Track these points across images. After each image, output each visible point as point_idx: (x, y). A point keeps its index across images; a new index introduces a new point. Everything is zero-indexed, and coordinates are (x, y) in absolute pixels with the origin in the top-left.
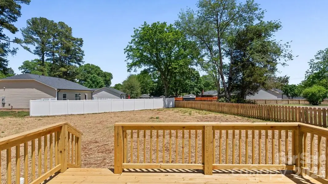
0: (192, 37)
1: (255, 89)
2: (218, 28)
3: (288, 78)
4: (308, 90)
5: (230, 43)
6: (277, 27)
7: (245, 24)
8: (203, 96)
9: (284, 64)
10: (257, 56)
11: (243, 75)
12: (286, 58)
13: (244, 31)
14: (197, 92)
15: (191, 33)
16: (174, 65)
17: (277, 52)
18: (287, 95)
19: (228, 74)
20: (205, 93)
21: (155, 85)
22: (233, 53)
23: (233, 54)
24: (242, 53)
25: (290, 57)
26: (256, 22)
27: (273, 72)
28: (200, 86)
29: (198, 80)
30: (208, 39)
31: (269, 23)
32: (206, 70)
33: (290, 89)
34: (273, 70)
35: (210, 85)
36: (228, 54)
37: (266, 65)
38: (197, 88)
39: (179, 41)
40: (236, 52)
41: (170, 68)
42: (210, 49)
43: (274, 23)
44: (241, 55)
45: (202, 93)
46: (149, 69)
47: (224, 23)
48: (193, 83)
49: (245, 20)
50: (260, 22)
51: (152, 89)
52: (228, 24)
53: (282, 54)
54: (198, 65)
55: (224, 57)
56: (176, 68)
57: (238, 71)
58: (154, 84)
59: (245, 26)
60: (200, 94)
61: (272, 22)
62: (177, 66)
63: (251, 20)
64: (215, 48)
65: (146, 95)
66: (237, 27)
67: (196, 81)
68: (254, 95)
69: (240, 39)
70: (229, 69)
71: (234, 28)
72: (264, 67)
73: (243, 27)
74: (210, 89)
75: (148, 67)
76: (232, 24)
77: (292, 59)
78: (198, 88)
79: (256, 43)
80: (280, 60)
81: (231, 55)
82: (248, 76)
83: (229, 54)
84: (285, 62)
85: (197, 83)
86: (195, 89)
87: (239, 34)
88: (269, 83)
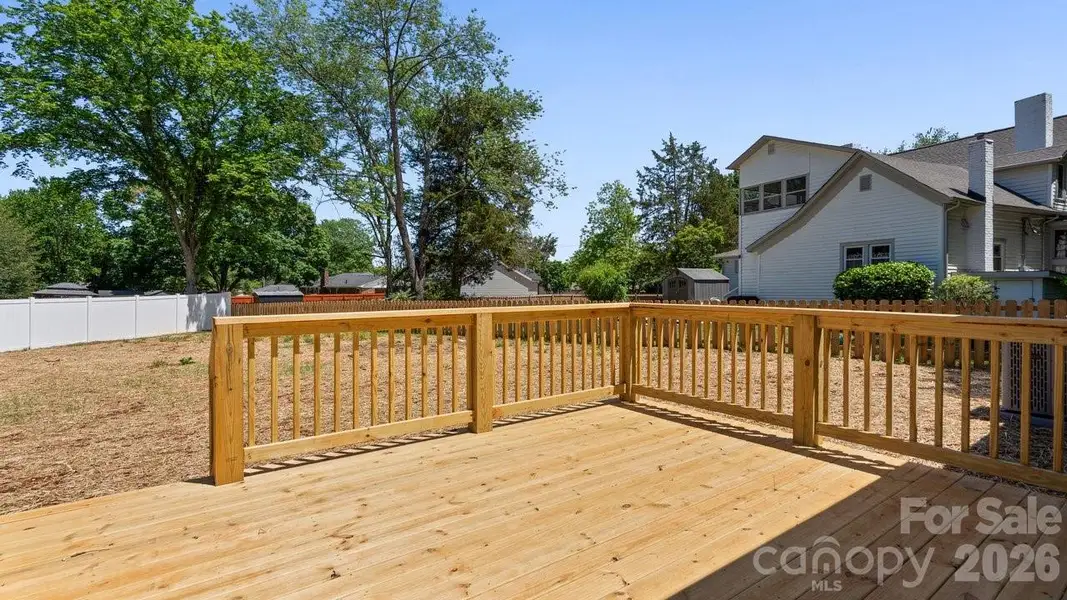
0: (299, 80)
1: (485, 267)
2: (390, 72)
3: (554, 241)
4: (589, 272)
5: (423, 126)
6: (534, 109)
7: (463, 80)
8: (324, 291)
9: (551, 203)
10: (493, 177)
11: (458, 224)
12: (554, 191)
13: (460, 101)
14: (308, 277)
15: (298, 67)
16: (229, 168)
17: (534, 172)
18: (545, 286)
19: (417, 219)
20: (333, 282)
21: (120, 247)
22: (432, 157)
23: (431, 160)
24: (454, 162)
25: (562, 188)
26: (490, 83)
27: (525, 226)
28: (316, 255)
29: (309, 233)
30: (357, 98)
31: (519, 94)
32: (350, 201)
33: (551, 271)
34: (525, 218)
35: (348, 255)
36: (417, 157)
37: (510, 204)
38: (304, 261)
39: (246, 86)
40: (438, 157)
41: (212, 177)
42: (363, 134)
43: (527, 98)
44: (451, 167)
45: (323, 282)
46: (102, 174)
47: (408, 61)
48: (291, 244)
49: (463, 69)
50: (498, 84)
51: (104, 262)
52: (418, 70)
53: (546, 179)
54: (321, 181)
55: (406, 167)
56: (238, 183)
57: (443, 213)
58: (115, 243)
59: (465, 87)
60: (317, 284)
61: (524, 94)
62: (245, 177)
63: (478, 75)
64: (378, 134)
65: (71, 285)
66: (442, 86)
67: (302, 236)
68: (482, 283)
69: (448, 120)
70: (419, 205)
71: (433, 85)
72: (505, 206)
73: (458, 90)
74: (348, 269)
75: (95, 166)
76: (429, 69)
77: (566, 195)
78: (309, 262)
79: (489, 140)
80: (542, 193)
81: (424, 163)
82: (472, 229)
83: (417, 159)
84: (551, 200)
85: (305, 244)
86: (301, 265)
87: (446, 107)
88: (519, 251)
